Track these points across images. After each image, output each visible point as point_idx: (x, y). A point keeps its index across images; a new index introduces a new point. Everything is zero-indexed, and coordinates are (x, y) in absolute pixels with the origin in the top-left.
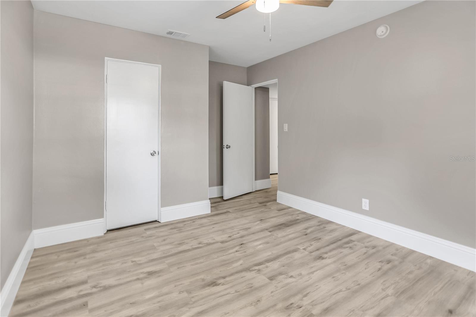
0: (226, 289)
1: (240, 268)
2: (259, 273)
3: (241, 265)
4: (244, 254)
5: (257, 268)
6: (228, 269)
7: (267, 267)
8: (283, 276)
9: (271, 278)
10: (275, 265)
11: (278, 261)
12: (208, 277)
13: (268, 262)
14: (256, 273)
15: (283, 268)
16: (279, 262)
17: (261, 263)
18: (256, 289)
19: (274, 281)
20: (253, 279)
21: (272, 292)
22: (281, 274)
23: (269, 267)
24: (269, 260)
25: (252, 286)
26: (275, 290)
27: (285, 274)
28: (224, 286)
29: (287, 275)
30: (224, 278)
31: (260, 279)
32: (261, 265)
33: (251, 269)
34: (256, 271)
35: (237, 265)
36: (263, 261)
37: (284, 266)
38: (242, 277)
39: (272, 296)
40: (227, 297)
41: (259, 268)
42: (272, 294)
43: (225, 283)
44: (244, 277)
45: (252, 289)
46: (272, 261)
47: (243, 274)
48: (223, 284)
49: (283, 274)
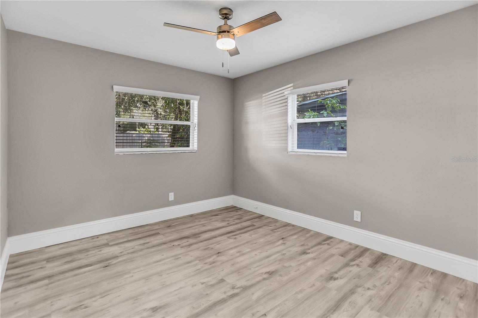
0: (258, 270)
1: (253, 290)
2: (233, 285)
3: (253, 294)
4: (254, 311)
5: (236, 291)
6: (265, 288)
7: (225, 292)
8: (210, 283)
9: (222, 280)
10: (217, 295)
11: (212, 302)
12: (278, 278)
13: (223, 299)
14: (236, 286)
15: (208, 292)
16: (210, 300)
17: (232, 297)
18: (235, 272)
19: (220, 279)
20: (239, 279)
21: (223, 270)
22: (212, 286)
23: (223, 293)
24: (222, 302)
25: (239, 274)
26: (220, 272)
27: (208, 285)
28: (261, 272)
29: (207, 284)
30: (264, 279)
31: (231, 280)
32: (231, 295)
33: (242, 289)
34: (236, 287)
35: (257, 293)
36: (229, 300)
37: (207, 294)
38: (248, 280)
39: (223, 268)
40: (255, 265)
41: (234, 291)
42: (223, 269)
43: (261, 274)
44: (247, 281)
45: (238, 271)
46: (218, 302)
47: (248, 284)
48: (262, 273)
49: (210, 285)
